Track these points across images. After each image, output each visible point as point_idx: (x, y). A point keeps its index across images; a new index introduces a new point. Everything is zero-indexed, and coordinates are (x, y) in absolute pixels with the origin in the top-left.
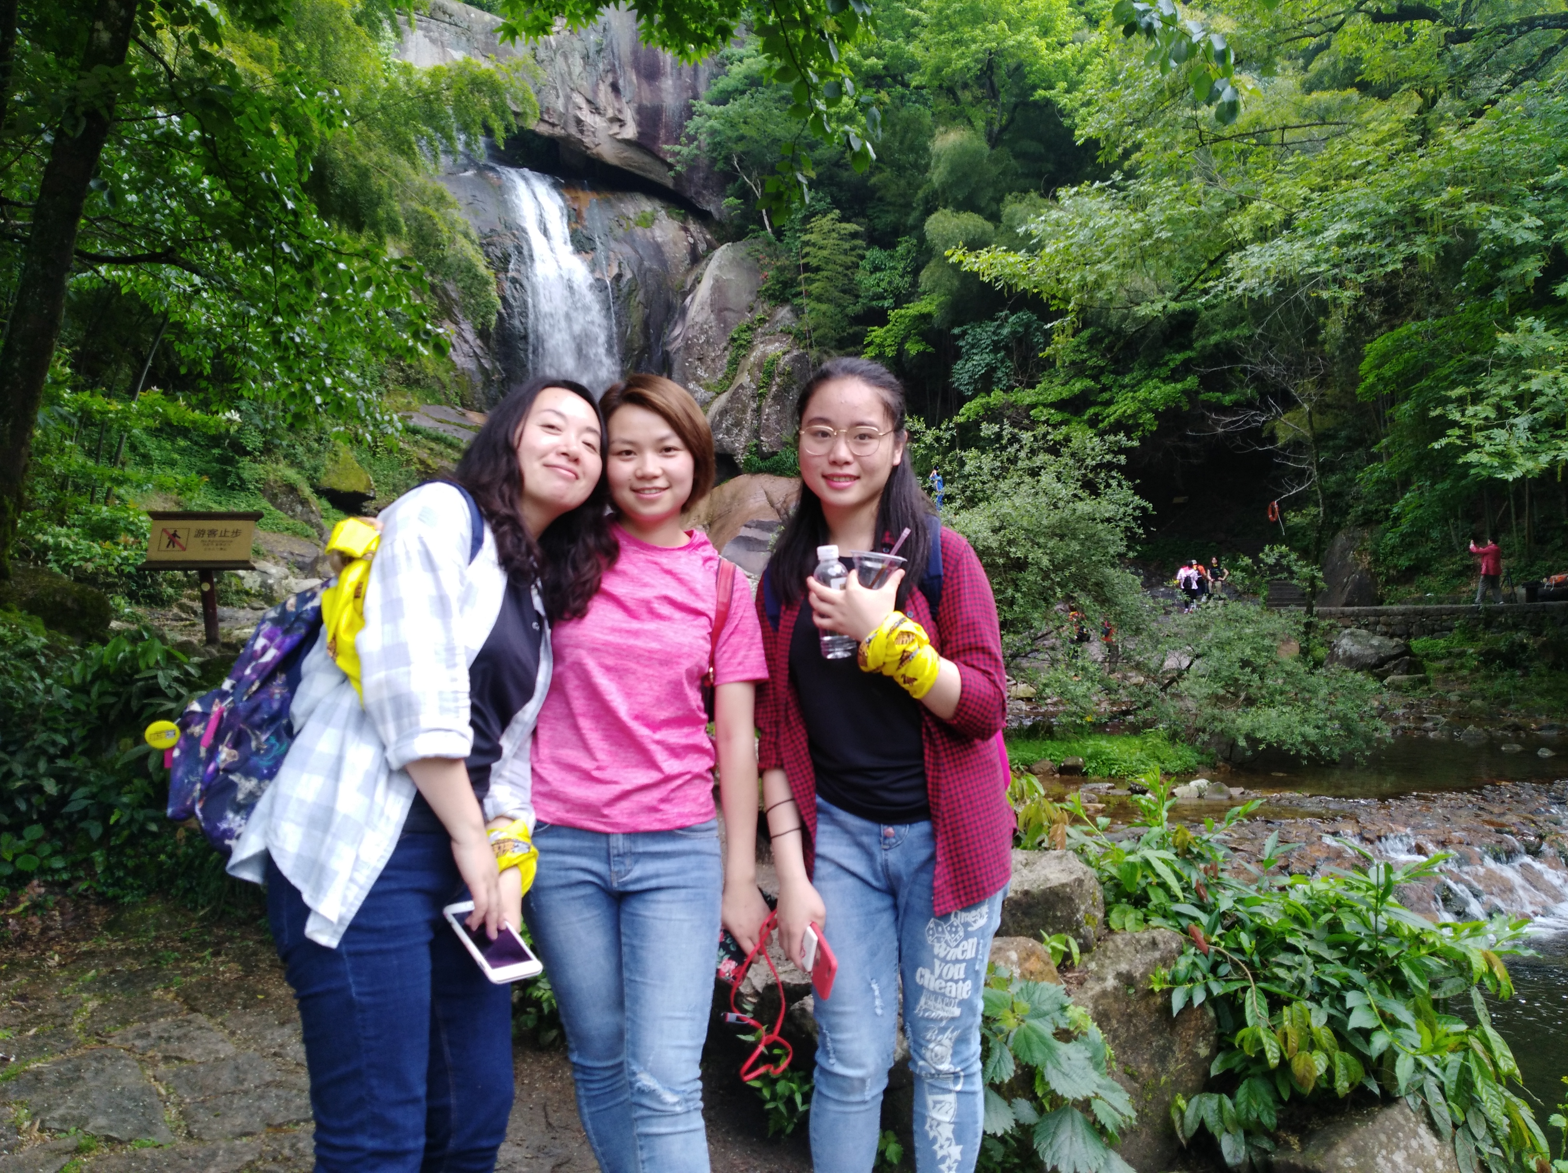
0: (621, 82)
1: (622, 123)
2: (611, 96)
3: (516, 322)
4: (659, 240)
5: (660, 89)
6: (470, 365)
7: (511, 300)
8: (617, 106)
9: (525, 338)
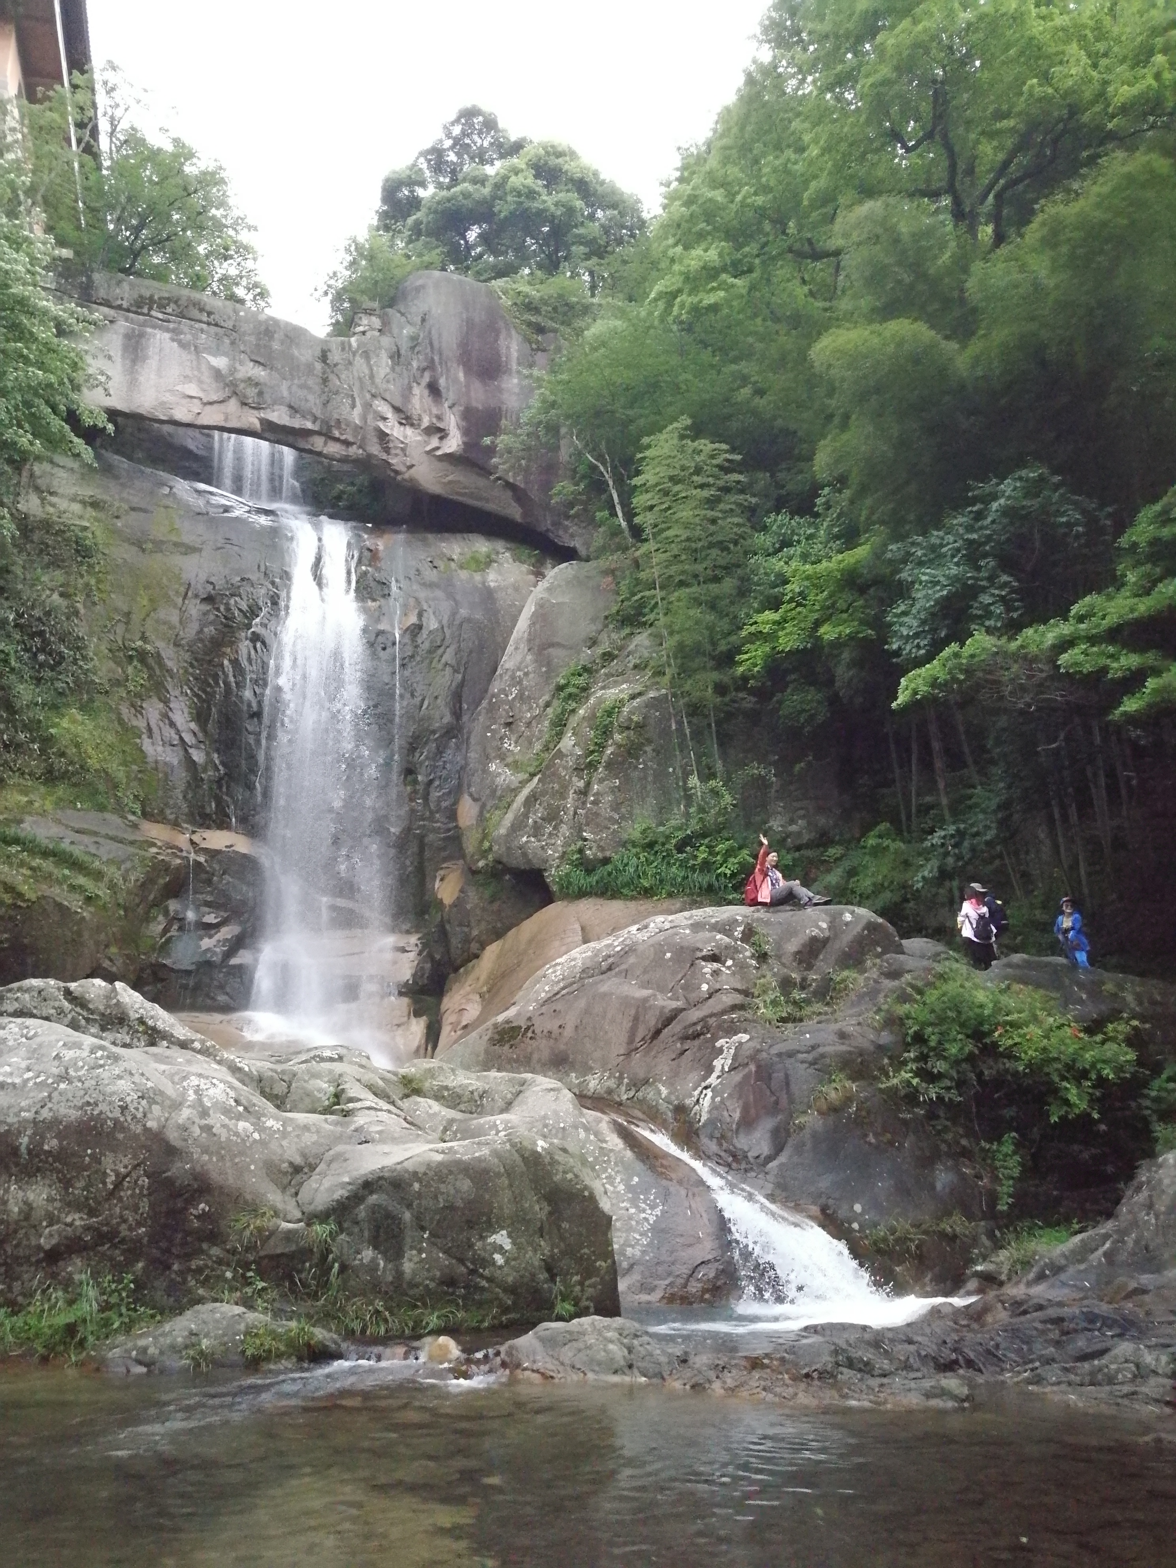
0: (442, 382)
1: (442, 434)
2: (428, 400)
3: (248, 694)
4: (492, 584)
5: (500, 390)
6: (173, 757)
7: (244, 663)
8: (435, 411)
9: (257, 715)
